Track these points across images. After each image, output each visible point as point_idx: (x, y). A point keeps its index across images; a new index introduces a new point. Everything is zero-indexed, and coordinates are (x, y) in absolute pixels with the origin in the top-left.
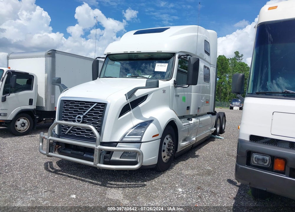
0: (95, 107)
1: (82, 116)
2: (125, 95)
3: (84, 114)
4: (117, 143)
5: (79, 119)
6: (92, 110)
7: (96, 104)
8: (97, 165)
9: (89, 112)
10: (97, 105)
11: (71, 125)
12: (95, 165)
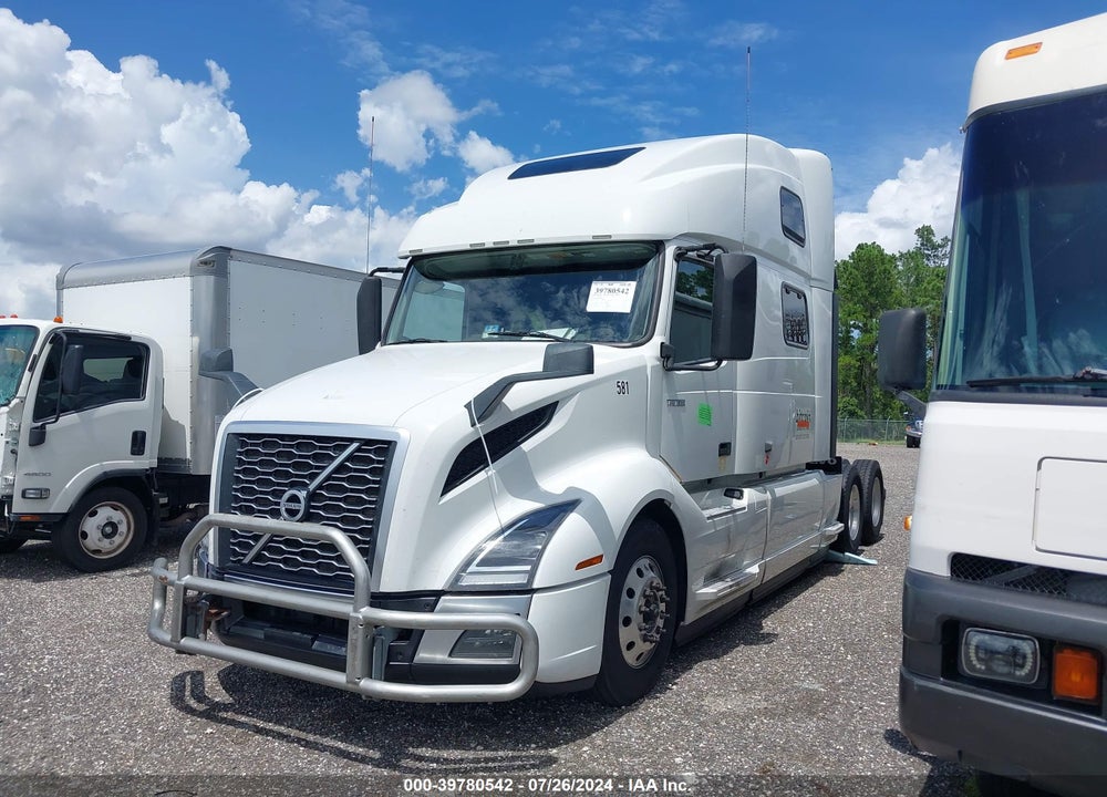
0: (350, 458)
1: (302, 495)
2: (468, 406)
3: (311, 487)
4: (438, 594)
5: (293, 506)
6: (341, 468)
7: (355, 445)
8: (357, 684)
9: (329, 478)
10: (358, 450)
11: (266, 530)
12: (350, 685)
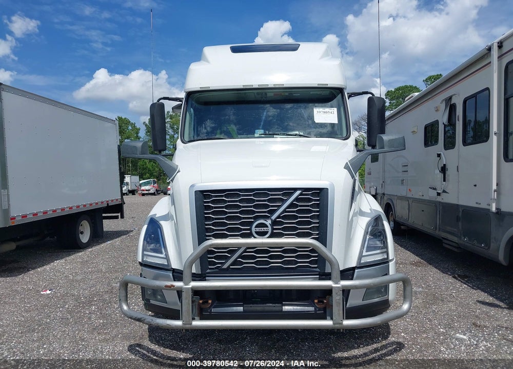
0: (297, 199)
1: (268, 222)
3: (274, 217)
4: (353, 269)
5: (262, 229)
6: (292, 205)
7: (298, 192)
8: (342, 324)
9: (284, 211)
10: (301, 194)
12: (336, 325)
